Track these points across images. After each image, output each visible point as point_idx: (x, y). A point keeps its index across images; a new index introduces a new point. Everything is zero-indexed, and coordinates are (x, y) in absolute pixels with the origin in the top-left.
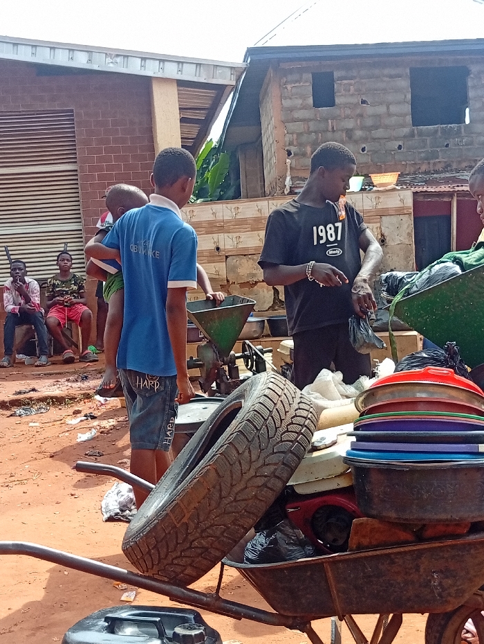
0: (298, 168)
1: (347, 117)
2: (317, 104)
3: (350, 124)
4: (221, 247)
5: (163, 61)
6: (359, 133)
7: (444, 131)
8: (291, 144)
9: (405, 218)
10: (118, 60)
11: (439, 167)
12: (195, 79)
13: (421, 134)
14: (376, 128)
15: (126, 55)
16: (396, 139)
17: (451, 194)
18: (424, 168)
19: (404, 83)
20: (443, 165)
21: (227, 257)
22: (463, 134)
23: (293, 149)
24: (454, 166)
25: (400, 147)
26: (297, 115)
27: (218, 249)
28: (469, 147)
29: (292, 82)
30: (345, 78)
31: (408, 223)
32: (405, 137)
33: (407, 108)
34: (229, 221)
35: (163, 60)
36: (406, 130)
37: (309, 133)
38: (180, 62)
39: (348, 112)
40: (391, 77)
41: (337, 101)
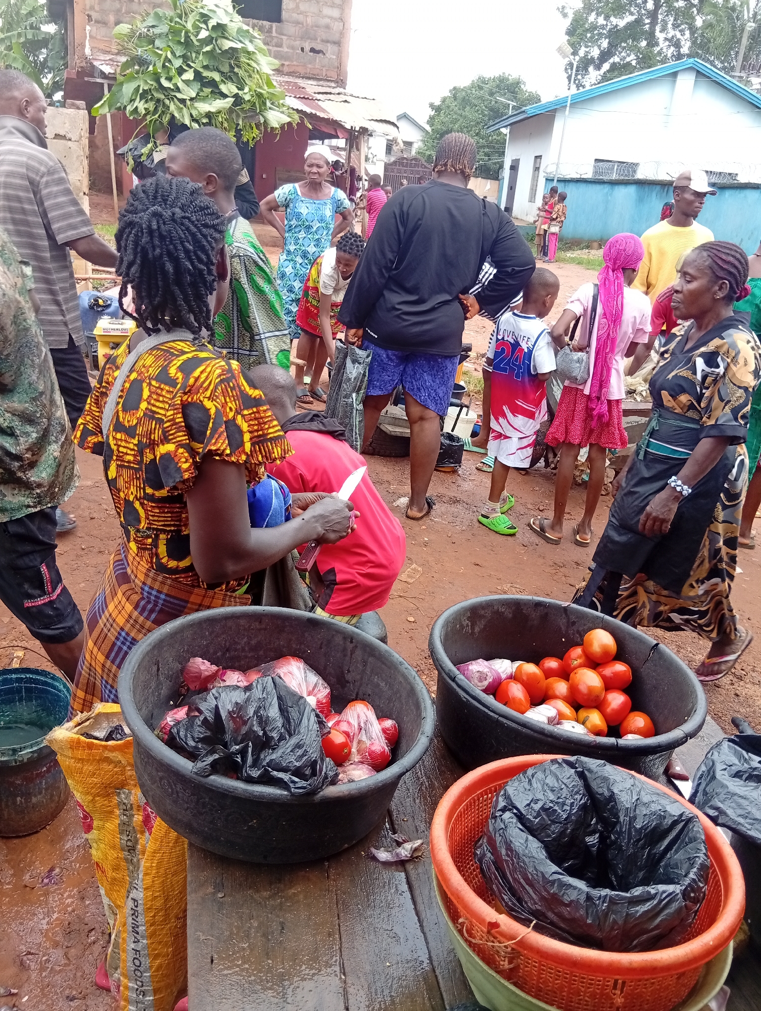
0: (99, 37)
8: (91, 8)
22: (274, 34)
23: (94, 15)
28: (279, 49)
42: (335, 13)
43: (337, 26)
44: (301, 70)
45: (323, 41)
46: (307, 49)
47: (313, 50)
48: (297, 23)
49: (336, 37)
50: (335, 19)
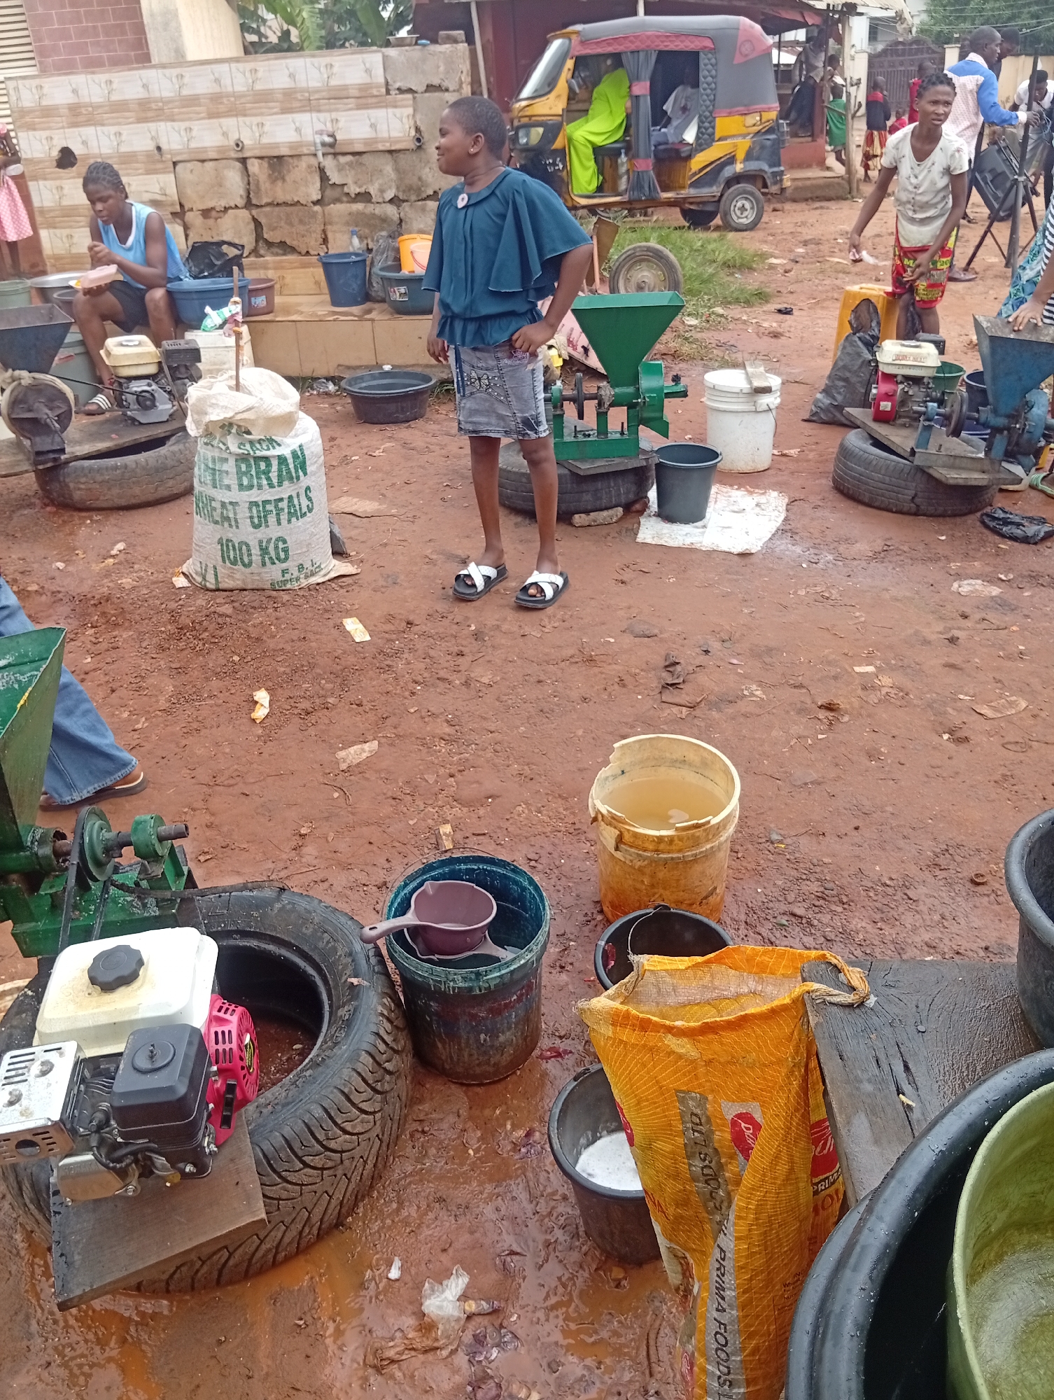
4: (164, 147)
21: (175, 164)
27: (159, 148)
34: (169, 101)
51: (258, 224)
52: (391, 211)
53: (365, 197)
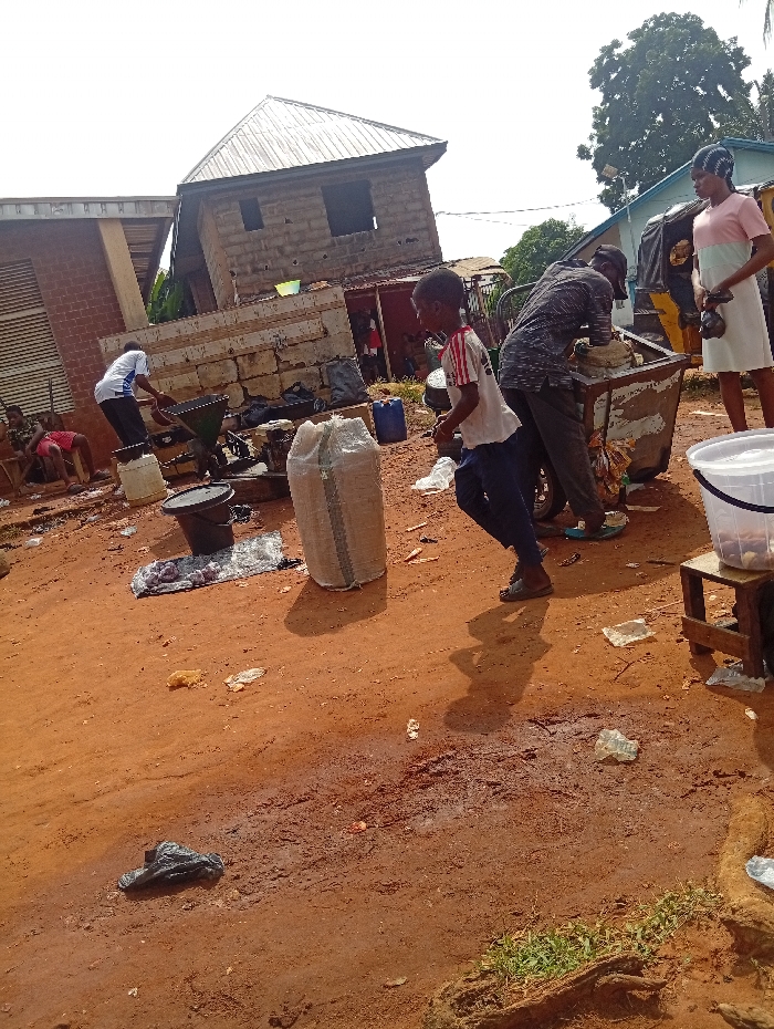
0: (243, 286)
1: (277, 236)
2: (248, 228)
3: (280, 242)
4: (190, 358)
5: (105, 203)
6: (288, 249)
7: (359, 238)
8: (233, 265)
9: (340, 310)
10: (63, 207)
11: (360, 269)
12: (137, 216)
13: (340, 243)
14: (303, 242)
15: (69, 202)
16: (321, 249)
17: (373, 290)
18: (347, 272)
19: (319, 200)
20: (363, 267)
21: (197, 367)
22: (374, 238)
23: (235, 270)
24: (372, 267)
25: (325, 257)
26: (234, 239)
27: (187, 360)
28: (382, 249)
29: (224, 211)
30: (268, 202)
31: (343, 313)
32: (328, 247)
33: (325, 222)
34: (192, 335)
35: (103, 202)
36: (328, 241)
37: (247, 254)
38: (120, 201)
39: (276, 231)
40: (306, 196)
41: (266, 222)
42: (418, 206)
43: (422, 215)
44: (403, 259)
45: (414, 230)
46: (404, 240)
47: (408, 240)
48: (390, 224)
49: (423, 224)
50: (420, 211)
51: (245, 390)
52: (315, 370)
53: (302, 365)
